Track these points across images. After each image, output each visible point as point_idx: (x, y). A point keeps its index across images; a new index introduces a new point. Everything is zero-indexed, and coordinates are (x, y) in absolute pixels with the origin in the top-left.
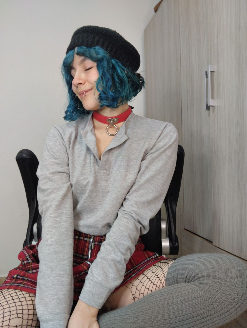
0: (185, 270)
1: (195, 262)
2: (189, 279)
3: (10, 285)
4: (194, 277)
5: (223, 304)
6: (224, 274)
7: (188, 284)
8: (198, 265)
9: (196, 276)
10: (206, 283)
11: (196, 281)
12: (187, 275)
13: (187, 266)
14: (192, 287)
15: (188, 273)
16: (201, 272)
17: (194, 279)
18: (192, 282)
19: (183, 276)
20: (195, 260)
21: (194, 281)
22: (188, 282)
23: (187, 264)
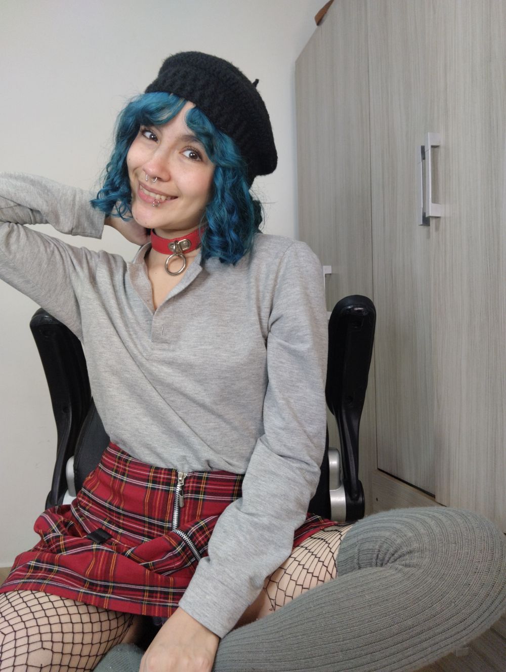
0: (374, 541)
1: (395, 525)
2: (383, 559)
3: (23, 582)
4: (393, 555)
5: (453, 604)
6: (454, 545)
7: (381, 569)
8: (400, 530)
9: (396, 551)
10: (417, 565)
11: (397, 562)
12: (379, 551)
13: (377, 533)
14: (389, 573)
15: (381, 547)
16: (407, 543)
17: (392, 558)
18: (388, 564)
19: (371, 554)
20: (393, 520)
21: (393, 562)
22: (382, 565)
23: (378, 529)
